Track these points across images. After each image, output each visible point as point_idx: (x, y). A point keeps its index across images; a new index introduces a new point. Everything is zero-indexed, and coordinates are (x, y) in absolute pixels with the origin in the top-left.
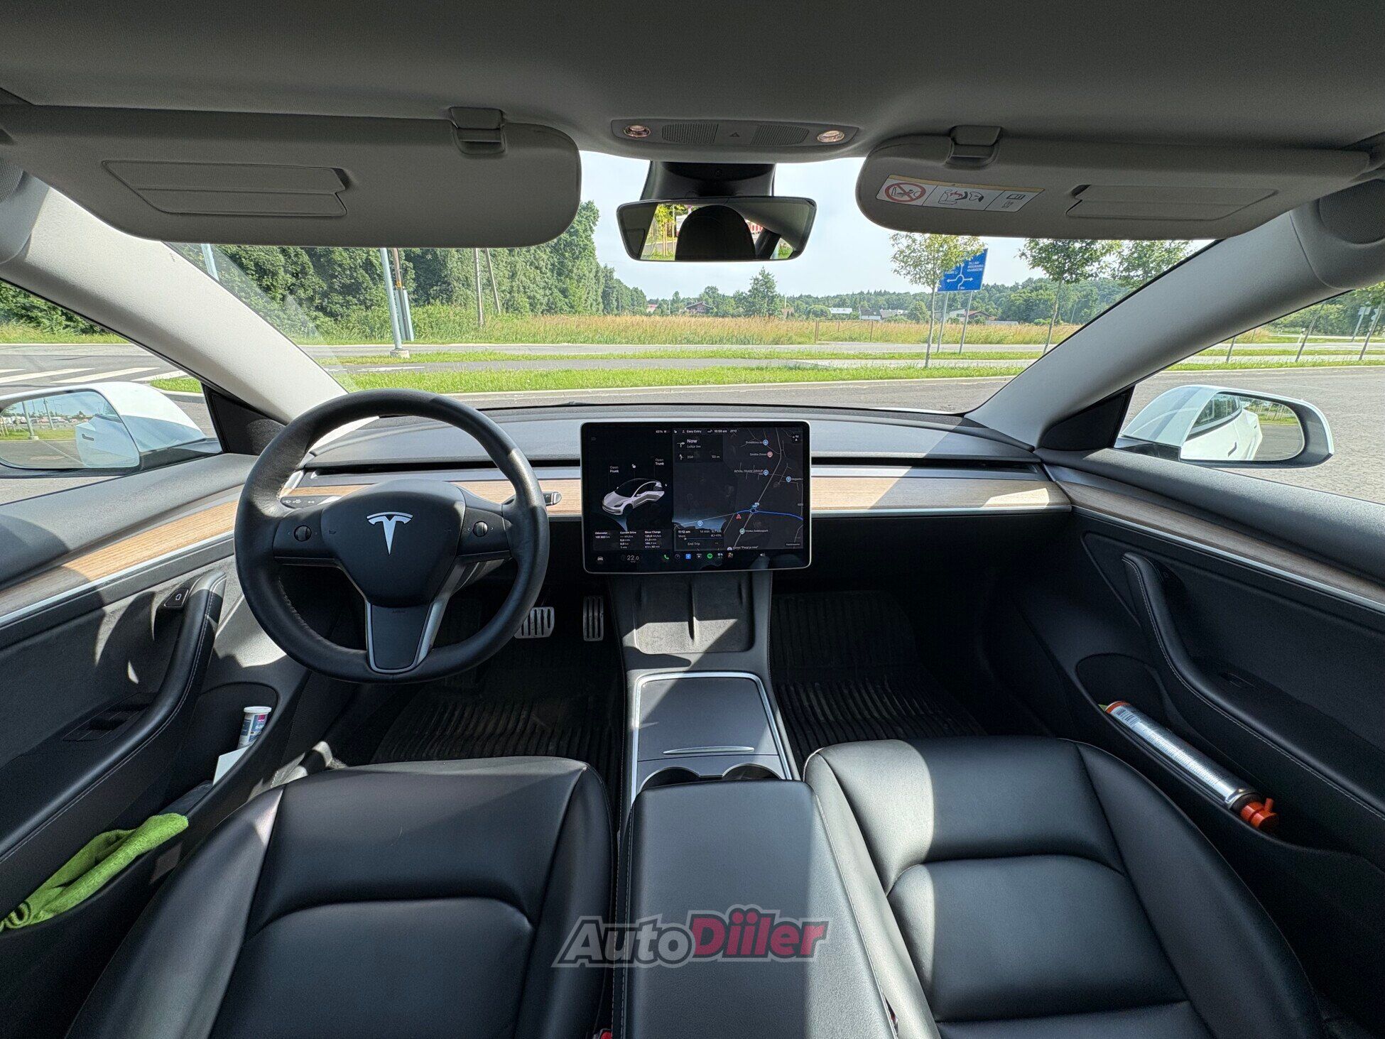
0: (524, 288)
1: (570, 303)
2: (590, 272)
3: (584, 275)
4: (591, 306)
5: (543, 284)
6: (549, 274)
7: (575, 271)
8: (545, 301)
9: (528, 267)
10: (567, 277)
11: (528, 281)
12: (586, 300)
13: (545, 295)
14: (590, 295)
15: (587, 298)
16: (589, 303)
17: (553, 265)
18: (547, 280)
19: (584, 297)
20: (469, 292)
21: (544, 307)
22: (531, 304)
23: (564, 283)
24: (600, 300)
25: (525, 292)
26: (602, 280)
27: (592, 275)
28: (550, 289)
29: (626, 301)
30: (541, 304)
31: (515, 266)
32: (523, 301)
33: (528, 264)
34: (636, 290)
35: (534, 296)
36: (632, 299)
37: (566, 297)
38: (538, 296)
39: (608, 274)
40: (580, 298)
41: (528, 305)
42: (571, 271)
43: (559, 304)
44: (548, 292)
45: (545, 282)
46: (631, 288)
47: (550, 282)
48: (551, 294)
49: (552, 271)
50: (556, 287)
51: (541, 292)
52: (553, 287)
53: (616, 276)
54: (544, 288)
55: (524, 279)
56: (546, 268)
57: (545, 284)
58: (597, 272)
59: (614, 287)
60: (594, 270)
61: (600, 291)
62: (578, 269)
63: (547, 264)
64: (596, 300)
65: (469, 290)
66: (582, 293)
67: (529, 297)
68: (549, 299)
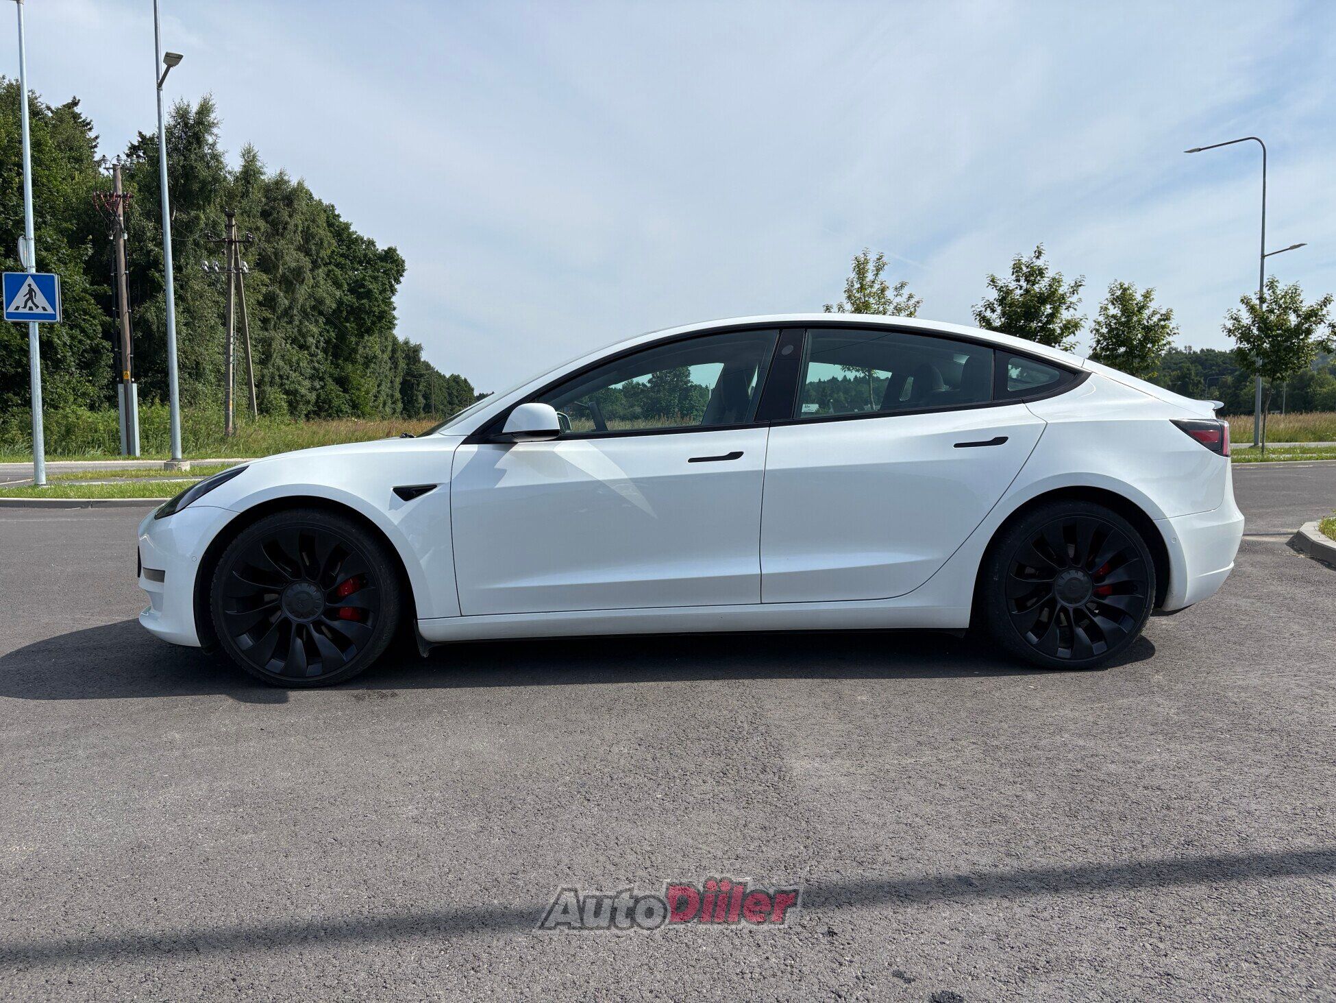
0: (281, 377)
1: (351, 400)
2: (383, 352)
3: (375, 357)
4: (385, 404)
5: (309, 371)
6: (321, 355)
7: (361, 350)
8: (312, 397)
9: (288, 346)
10: (346, 360)
11: (287, 368)
12: (375, 396)
13: (313, 389)
14: (383, 387)
15: (378, 392)
16: (381, 399)
17: (328, 342)
18: (316, 365)
19: (374, 391)
20: (200, 386)
21: (310, 407)
22: (290, 403)
23: (342, 369)
24: (398, 395)
25: (282, 385)
26: (402, 364)
27: (386, 357)
28: (321, 379)
29: (437, 398)
30: (308, 402)
31: (270, 345)
32: (277, 397)
33: (289, 341)
34: (456, 379)
35: (296, 391)
36: (450, 394)
37: (345, 391)
38: (303, 391)
39: (412, 353)
40: (367, 393)
41: (285, 405)
42: (355, 351)
43: (336, 402)
44: (317, 384)
45: (314, 368)
46: (447, 377)
47: (322, 368)
48: (322, 387)
49: (325, 351)
50: (331, 376)
51: (307, 383)
52: (326, 376)
53: (424, 356)
54: (312, 378)
55: (281, 363)
56: (317, 347)
57: (313, 372)
58: (394, 351)
59: (421, 375)
60: (390, 348)
61: (398, 380)
62: (364, 348)
63: (319, 342)
64: (392, 396)
65: (200, 382)
66: (369, 384)
67: (287, 393)
68: (318, 396)
